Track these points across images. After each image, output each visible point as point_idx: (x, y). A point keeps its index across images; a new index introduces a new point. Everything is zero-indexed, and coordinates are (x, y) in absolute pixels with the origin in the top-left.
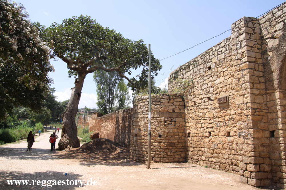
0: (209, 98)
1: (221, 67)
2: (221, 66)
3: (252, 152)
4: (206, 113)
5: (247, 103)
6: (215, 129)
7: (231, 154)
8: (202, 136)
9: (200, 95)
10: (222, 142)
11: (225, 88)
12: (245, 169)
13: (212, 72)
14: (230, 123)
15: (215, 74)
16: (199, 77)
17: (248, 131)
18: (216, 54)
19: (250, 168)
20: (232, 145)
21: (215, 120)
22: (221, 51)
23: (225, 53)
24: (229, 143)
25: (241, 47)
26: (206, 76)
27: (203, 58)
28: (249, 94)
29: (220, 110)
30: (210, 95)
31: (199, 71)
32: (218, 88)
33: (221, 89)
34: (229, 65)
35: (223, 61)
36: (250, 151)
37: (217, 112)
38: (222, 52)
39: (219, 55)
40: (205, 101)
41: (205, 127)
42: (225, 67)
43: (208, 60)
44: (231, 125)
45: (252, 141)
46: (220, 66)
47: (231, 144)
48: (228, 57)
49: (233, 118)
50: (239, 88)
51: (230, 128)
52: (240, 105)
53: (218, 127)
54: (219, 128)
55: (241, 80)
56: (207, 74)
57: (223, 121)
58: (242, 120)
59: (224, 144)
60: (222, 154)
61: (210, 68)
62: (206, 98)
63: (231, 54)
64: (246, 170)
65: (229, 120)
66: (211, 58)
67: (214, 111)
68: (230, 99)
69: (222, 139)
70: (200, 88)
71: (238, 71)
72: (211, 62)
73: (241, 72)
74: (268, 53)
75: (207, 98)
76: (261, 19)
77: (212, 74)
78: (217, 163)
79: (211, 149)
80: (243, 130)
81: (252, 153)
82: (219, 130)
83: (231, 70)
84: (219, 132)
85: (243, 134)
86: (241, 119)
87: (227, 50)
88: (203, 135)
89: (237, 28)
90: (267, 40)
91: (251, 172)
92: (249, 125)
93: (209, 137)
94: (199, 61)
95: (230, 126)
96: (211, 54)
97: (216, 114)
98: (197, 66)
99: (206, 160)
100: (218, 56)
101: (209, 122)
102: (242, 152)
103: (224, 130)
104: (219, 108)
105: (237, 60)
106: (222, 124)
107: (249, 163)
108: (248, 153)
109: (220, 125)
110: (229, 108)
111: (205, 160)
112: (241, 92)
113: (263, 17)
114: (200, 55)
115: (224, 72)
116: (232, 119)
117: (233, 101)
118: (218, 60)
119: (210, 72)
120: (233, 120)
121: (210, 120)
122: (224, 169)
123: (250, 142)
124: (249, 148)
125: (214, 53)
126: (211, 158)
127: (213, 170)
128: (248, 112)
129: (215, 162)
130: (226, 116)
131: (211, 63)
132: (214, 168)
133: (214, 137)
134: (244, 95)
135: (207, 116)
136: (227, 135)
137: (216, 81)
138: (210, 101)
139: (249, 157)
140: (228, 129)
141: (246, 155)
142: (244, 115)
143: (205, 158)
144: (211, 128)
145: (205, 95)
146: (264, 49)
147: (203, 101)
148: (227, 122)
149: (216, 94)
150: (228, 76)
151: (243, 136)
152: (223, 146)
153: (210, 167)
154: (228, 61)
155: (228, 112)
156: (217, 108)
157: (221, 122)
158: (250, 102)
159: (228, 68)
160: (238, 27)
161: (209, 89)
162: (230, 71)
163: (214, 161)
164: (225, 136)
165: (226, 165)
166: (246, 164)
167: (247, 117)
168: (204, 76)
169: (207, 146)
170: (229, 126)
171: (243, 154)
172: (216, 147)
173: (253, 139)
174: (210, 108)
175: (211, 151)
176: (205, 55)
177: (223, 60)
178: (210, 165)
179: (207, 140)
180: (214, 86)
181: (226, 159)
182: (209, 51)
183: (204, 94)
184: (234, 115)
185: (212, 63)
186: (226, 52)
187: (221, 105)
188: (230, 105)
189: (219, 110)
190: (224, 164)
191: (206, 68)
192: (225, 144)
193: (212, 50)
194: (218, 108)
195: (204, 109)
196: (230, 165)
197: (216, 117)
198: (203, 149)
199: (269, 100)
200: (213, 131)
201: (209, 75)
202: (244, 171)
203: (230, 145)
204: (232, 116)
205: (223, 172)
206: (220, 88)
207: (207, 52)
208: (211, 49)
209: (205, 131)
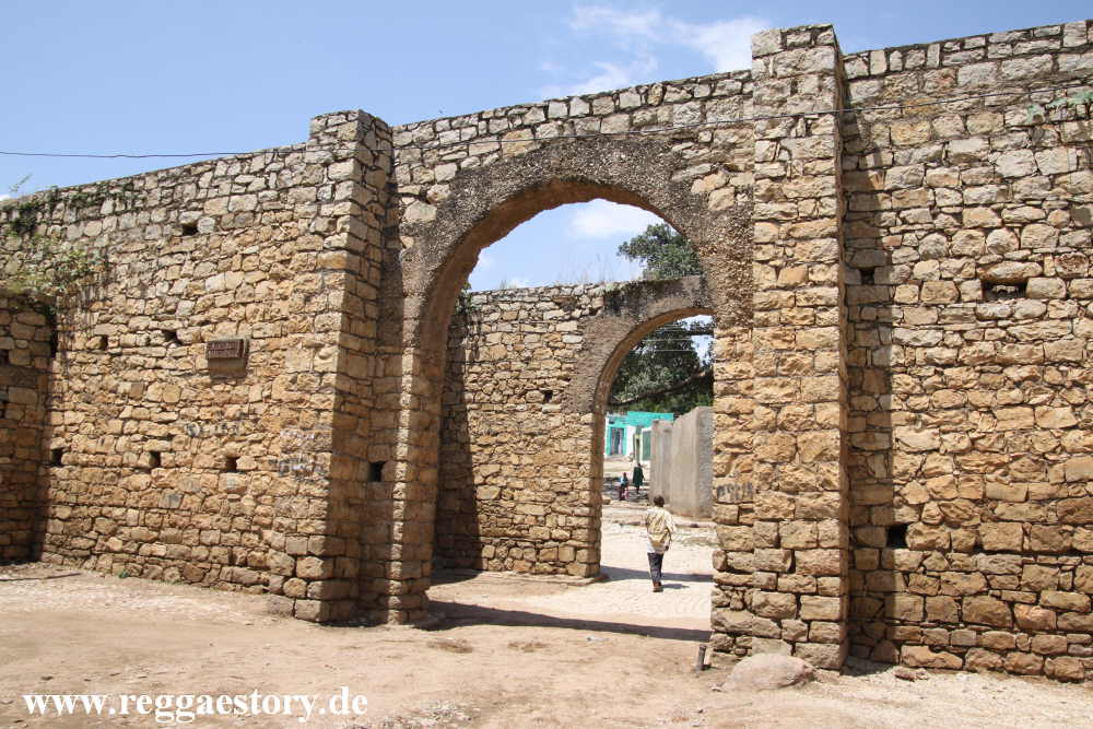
0: (171, 335)
1: (237, 239)
2: (238, 236)
3: (320, 522)
4: (150, 383)
5: (324, 373)
6: (180, 442)
7: (231, 527)
8: (122, 466)
9: (134, 315)
10: (204, 490)
11: (241, 310)
12: (289, 573)
13: (196, 245)
14: (242, 429)
15: (207, 254)
16: (137, 252)
17: (315, 458)
18: (225, 187)
19: (309, 567)
20: (239, 500)
21: (183, 411)
22: (247, 184)
23: (261, 194)
24: (229, 492)
25: (333, 198)
26: (171, 254)
27: (167, 188)
28: (335, 347)
29: (209, 381)
30: (177, 324)
31: (144, 231)
32: (213, 304)
33: (224, 311)
34: (268, 240)
35: (247, 219)
36: (312, 517)
37: (195, 387)
38: (250, 188)
39: (235, 194)
40: (153, 341)
41: (137, 432)
42: (252, 243)
43: (190, 202)
44: (245, 435)
45: (326, 488)
46: (236, 232)
47: (238, 496)
48: (268, 211)
49: (254, 414)
50: (303, 324)
51: (240, 445)
52: (299, 376)
53: (193, 436)
54: (195, 441)
55: (314, 300)
56: (175, 249)
57: (216, 418)
58: (300, 424)
59: (207, 496)
60: (197, 531)
61: (191, 230)
62: (160, 332)
63: (280, 205)
64: (294, 574)
65: (239, 419)
66: (201, 195)
67: (185, 382)
68: (251, 350)
69: (202, 480)
70: (138, 293)
71: (311, 268)
72: (201, 209)
73: (320, 275)
74: (402, 238)
75: (163, 331)
76: (399, 132)
77: (197, 254)
78: (173, 560)
79: (155, 510)
80: (300, 455)
81: (319, 525)
82: (194, 450)
83: (274, 257)
84: (194, 455)
85: (297, 467)
86: (298, 419)
87: (268, 188)
88: (125, 461)
89: (330, 134)
90: (406, 200)
91: (309, 580)
92: (319, 439)
93: (148, 471)
94: (149, 191)
95: (243, 438)
96: (205, 180)
97: (189, 393)
98: (137, 210)
99: (127, 552)
100: (234, 198)
101: (157, 417)
102: (286, 522)
103: (214, 450)
104: (207, 374)
105: (313, 234)
106: (209, 428)
107: (305, 553)
108: (308, 525)
109: (202, 431)
110: (245, 377)
111: (122, 551)
112: (309, 336)
113: (407, 130)
114: (156, 174)
115: (244, 256)
116: (252, 417)
117: (263, 357)
118: (230, 212)
119: (189, 243)
120: (255, 421)
121: (164, 410)
122: (198, 578)
123: (316, 491)
124: (312, 509)
125: (216, 183)
126: (152, 542)
127: (156, 584)
128: (323, 402)
129: (163, 558)
130: (229, 403)
131: (200, 213)
132: (160, 578)
133: (172, 470)
134: (318, 347)
135: (152, 393)
136: (224, 466)
137: (209, 281)
138: (173, 345)
139: (308, 535)
140: (232, 447)
141: (299, 530)
142: (309, 407)
143: (125, 542)
144: (161, 438)
145: (156, 319)
146: (391, 223)
147: (142, 340)
148: (230, 424)
149: (202, 324)
150: (259, 275)
151: (297, 473)
152: (203, 501)
153: (141, 573)
154: (264, 225)
155: (241, 390)
156: (200, 372)
157: (207, 421)
158: (335, 370)
159: (264, 248)
160: (334, 135)
161: (177, 304)
162: (268, 258)
163: (163, 554)
164: (214, 468)
165: (208, 566)
166: (296, 557)
167: (318, 416)
168: (162, 253)
169: (137, 502)
170: (237, 438)
171: (289, 528)
172: (175, 505)
173: (326, 483)
174: (171, 370)
175: (153, 519)
176: (180, 181)
177: (246, 215)
178: (139, 567)
179: (141, 480)
180: (199, 296)
181: (212, 545)
182: (200, 169)
183: (150, 316)
184: (260, 404)
185: (204, 215)
186: (265, 192)
187: (216, 366)
188: (252, 371)
189: (207, 379)
190: (201, 561)
191: (176, 225)
192: (211, 495)
193: (213, 170)
194: (203, 375)
195: (144, 368)
196: (223, 565)
197: (188, 403)
198: (118, 512)
199: (380, 374)
200: (171, 451)
201: (182, 253)
202: (286, 578)
203: (232, 500)
204: (255, 406)
205: (193, 588)
206: (222, 307)
207: (189, 171)
208: (210, 167)
209: (137, 447)
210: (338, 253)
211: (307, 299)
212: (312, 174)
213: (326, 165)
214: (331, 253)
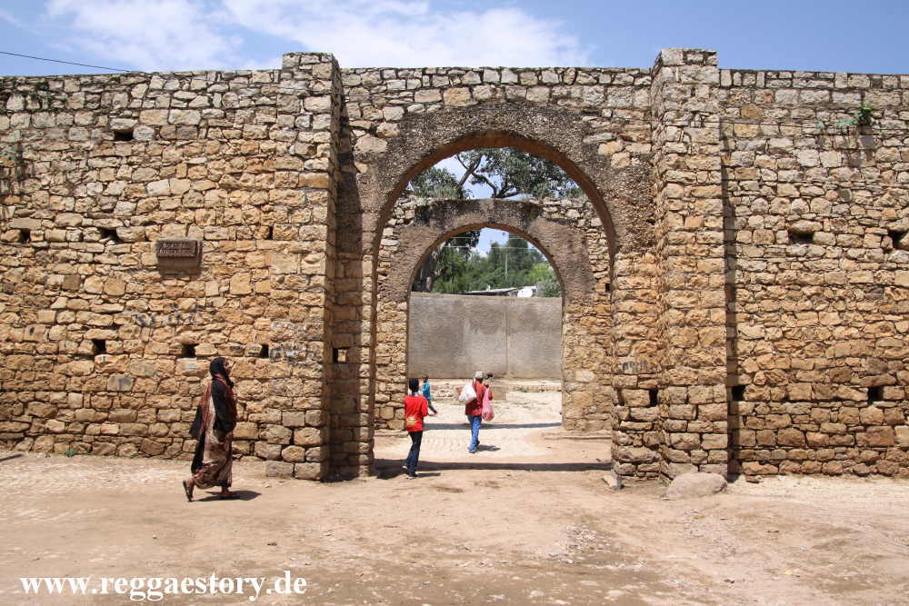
0: (109, 233)
1: (181, 150)
2: (182, 146)
3: (315, 399)
4: (87, 276)
5: (312, 275)
6: (129, 331)
7: (191, 406)
8: (57, 353)
9: (61, 212)
10: (159, 374)
11: (190, 214)
12: (287, 442)
13: (133, 151)
14: (200, 320)
15: (146, 160)
16: (61, 151)
17: (307, 346)
18: (164, 100)
19: (307, 436)
20: (199, 382)
21: (130, 303)
22: (189, 101)
23: (205, 112)
24: (187, 375)
25: (311, 127)
26: (104, 157)
27: (93, 94)
28: (323, 254)
29: (159, 276)
30: (115, 224)
31: (67, 132)
32: (158, 207)
33: (172, 214)
34: (216, 153)
35: (191, 132)
36: (308, 395)
37: (142, 281)
38: (191, 104)
39: (174, 108)
40: (86, 238)
41: (75, 322)
42: (199, 155)
43: (121, 110)
44: (203, 325)
45: (320, 371)
46: (179, 143)
47: (198, 379)
48: (214, 127)
49: (212, 306)
50: (287, 232)
51: (197, 334)
52: (287, 277)
53: (143, 326)
54: (146, 330)
55: (297, 213)
56: (106, 152)
57: (169, 309)
58: (290, 317)
59: (162, 379)
60: (154, 410)
61: (126, 136)
62: (95, 229)
63: (226, 123)
64: (292, 442)
65: (194, 311)
66: (136, 104)
67: (130, 277)
68: (204, 251)
69: (157, 365)
70: (65, 191)
71: (294, 186)
72: (135, 118)
73: (302, 192)
74: (356, 164)
75: (99, 228)
76: (348, 74)
77: (134, 159)
78: (127, 437)
79: (103, 393)
80: (292, 344)
81: (315, 401)
82: (146, 338)
83: (223, 169)
84: (146, 343)
85: (289, 354)
87: (212, 106)
88: (62, 348)
89: (305, 71)
90: (358, 133)
91: (307, 447)
92: (311, 330)
93: (91, 358)
94: (70, 94)
95: (200, 328)
96: (139, 91)
97: (133, 287)
98: (56, 111)
99: (71, 433)
100: (173, 111)
101: (100, 308)
102: (282, 400)
103: (168, 338)
104: (155, 270)
105: (293, 156)
106: (165, 319)
107: (303, 425)
108: (303, 402)
109: (153, 321)
110: (198, 274)
111: (65, 432)
112: (294, 244)
114: (78, 78)
115: (190, 165)
116: (209, 309)
117: (220, 257)
118: (170, 124)
119: (123, 148)
120: (213, 313)
121: (106, 301)
122: (158, 452)
123: (311, 373)
124: (307, 388)
125: (151, 95)
126: (100, 422)
127: (110, 459)
128: (314, 299)
129: (116, 435)
130: (182, 297)
131: (136, 121)
132: (116, 453)
133: (120, 357)
134: (304, 253)
135: (89, 284)
136: (180, 353)
137: (150, 186)
138: (111, 242)
139: (305, 410)
140: (188, 335)
141: (295, 406)
142: (299, 304)
143: (67, 424)
144: (105, 328)
145: (89, 217)
146: (345, 150)
147: (75, 235)
148: (185, 316)
149: (145, 224)
150: (207, 184)
151: (290, 359)
152: (159, 384)
153: (91, 450)
154: (210, 139)
155: (196, 285)
156: (148, 268)
157: (159, 313)
158: (323, 273)
159: (213, 160)
160: (309, 72)
161: (114, 205)
162: (217, 169)
163: (116, 432)
164: (170, 354)
165: (170, 440)
166: (293, 428)
167: (308, 311)
168: (91, 155)
169: (81, 386)
170: (193, 327)
171: (285, 404)
172: (126, 388)
173: (320, 367)
174: (112, 265)
175: (103, 401)
176: (108, 88)
177: (191, 128)
178: (83, 442)
179: (85, 366)
180: (140, 198)
181: (172, 421)
182: (132, 80)
183: (82, 213)
184: (216, 299)
185: (140, 123)
186: (208, 110)
187: (168, 263)
188: (206, 269)
189: (156, 275)
190: (160, 436)
191: (107, 129)
192: (168, 378)
193: (147, 82)
194: (150, 271)
195: (77, 262)
196: (185, 439)
197: (133, 296)
198: (57, 396)
199: (341, 275)
200: (117, 339)
201: (118, 157)
202: (284, 446)
203: (191, 382)
204: (213, 299)
205: (154, 461)
206: (167, 210)
207: (118, 80)
208: (143, 79)
209: (75, 336)
210: (319, 174)
211: (290, 212)
212: (288, 104)
213: (302, 97)
214: (313, 174)
